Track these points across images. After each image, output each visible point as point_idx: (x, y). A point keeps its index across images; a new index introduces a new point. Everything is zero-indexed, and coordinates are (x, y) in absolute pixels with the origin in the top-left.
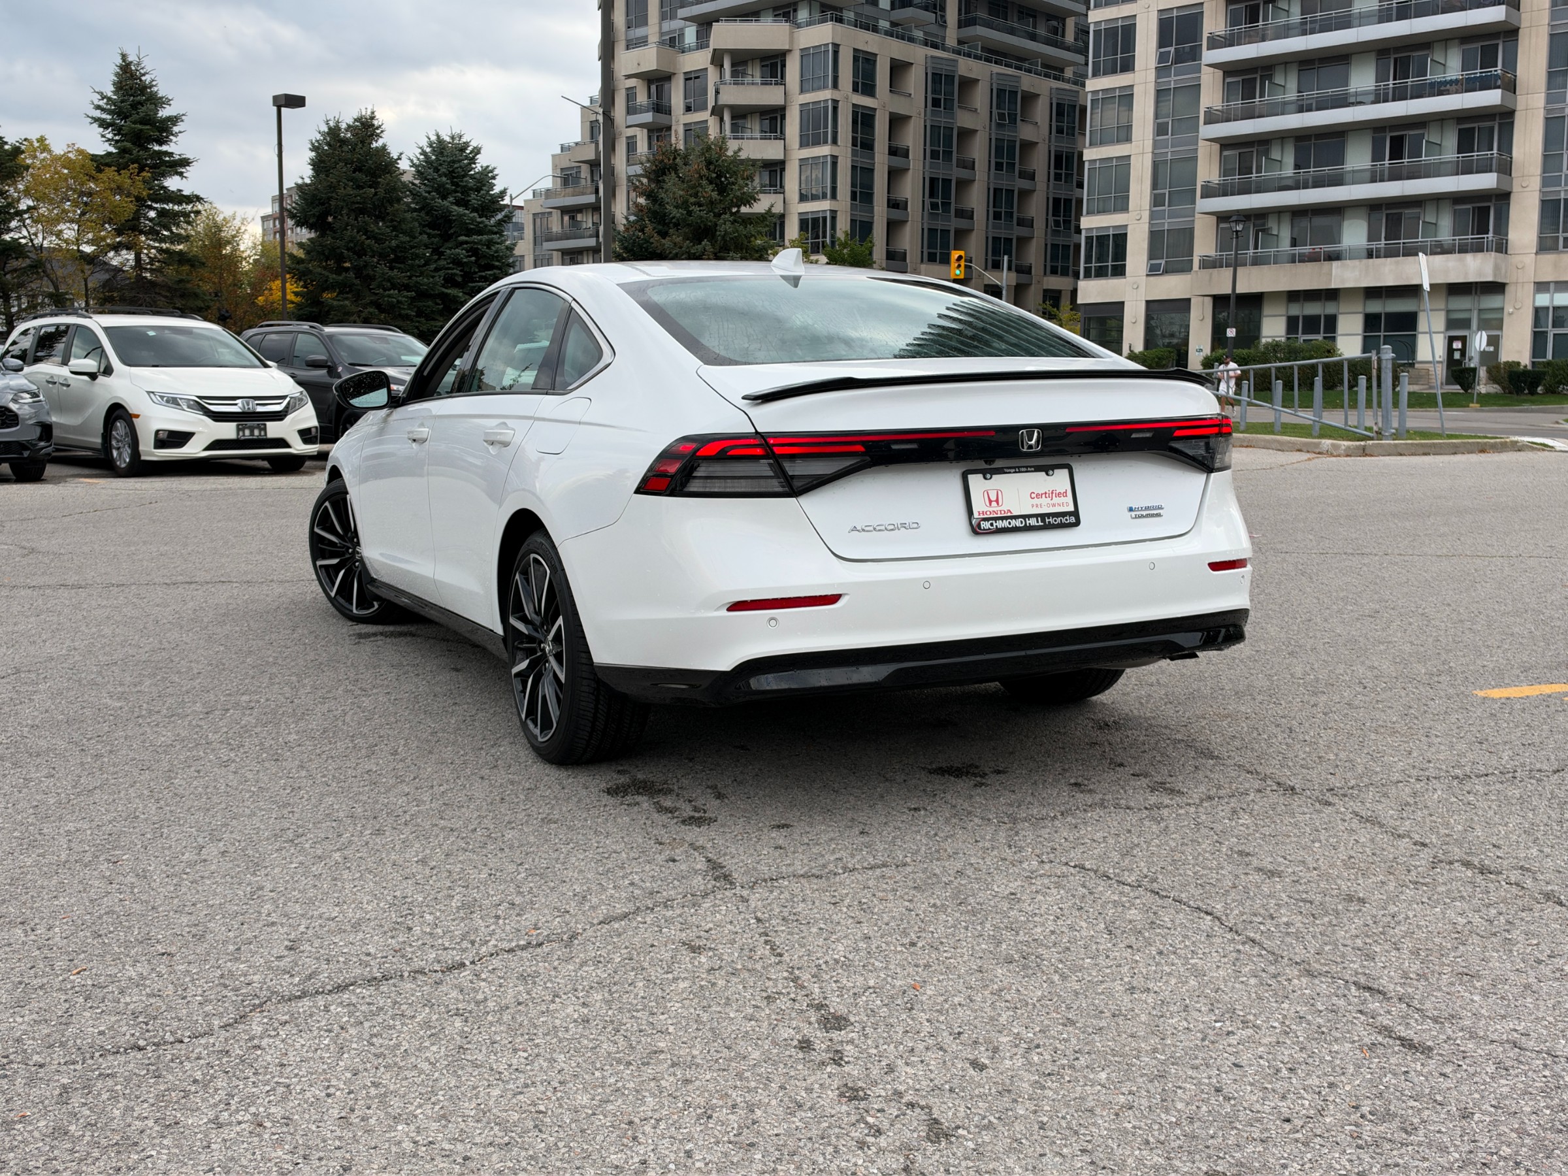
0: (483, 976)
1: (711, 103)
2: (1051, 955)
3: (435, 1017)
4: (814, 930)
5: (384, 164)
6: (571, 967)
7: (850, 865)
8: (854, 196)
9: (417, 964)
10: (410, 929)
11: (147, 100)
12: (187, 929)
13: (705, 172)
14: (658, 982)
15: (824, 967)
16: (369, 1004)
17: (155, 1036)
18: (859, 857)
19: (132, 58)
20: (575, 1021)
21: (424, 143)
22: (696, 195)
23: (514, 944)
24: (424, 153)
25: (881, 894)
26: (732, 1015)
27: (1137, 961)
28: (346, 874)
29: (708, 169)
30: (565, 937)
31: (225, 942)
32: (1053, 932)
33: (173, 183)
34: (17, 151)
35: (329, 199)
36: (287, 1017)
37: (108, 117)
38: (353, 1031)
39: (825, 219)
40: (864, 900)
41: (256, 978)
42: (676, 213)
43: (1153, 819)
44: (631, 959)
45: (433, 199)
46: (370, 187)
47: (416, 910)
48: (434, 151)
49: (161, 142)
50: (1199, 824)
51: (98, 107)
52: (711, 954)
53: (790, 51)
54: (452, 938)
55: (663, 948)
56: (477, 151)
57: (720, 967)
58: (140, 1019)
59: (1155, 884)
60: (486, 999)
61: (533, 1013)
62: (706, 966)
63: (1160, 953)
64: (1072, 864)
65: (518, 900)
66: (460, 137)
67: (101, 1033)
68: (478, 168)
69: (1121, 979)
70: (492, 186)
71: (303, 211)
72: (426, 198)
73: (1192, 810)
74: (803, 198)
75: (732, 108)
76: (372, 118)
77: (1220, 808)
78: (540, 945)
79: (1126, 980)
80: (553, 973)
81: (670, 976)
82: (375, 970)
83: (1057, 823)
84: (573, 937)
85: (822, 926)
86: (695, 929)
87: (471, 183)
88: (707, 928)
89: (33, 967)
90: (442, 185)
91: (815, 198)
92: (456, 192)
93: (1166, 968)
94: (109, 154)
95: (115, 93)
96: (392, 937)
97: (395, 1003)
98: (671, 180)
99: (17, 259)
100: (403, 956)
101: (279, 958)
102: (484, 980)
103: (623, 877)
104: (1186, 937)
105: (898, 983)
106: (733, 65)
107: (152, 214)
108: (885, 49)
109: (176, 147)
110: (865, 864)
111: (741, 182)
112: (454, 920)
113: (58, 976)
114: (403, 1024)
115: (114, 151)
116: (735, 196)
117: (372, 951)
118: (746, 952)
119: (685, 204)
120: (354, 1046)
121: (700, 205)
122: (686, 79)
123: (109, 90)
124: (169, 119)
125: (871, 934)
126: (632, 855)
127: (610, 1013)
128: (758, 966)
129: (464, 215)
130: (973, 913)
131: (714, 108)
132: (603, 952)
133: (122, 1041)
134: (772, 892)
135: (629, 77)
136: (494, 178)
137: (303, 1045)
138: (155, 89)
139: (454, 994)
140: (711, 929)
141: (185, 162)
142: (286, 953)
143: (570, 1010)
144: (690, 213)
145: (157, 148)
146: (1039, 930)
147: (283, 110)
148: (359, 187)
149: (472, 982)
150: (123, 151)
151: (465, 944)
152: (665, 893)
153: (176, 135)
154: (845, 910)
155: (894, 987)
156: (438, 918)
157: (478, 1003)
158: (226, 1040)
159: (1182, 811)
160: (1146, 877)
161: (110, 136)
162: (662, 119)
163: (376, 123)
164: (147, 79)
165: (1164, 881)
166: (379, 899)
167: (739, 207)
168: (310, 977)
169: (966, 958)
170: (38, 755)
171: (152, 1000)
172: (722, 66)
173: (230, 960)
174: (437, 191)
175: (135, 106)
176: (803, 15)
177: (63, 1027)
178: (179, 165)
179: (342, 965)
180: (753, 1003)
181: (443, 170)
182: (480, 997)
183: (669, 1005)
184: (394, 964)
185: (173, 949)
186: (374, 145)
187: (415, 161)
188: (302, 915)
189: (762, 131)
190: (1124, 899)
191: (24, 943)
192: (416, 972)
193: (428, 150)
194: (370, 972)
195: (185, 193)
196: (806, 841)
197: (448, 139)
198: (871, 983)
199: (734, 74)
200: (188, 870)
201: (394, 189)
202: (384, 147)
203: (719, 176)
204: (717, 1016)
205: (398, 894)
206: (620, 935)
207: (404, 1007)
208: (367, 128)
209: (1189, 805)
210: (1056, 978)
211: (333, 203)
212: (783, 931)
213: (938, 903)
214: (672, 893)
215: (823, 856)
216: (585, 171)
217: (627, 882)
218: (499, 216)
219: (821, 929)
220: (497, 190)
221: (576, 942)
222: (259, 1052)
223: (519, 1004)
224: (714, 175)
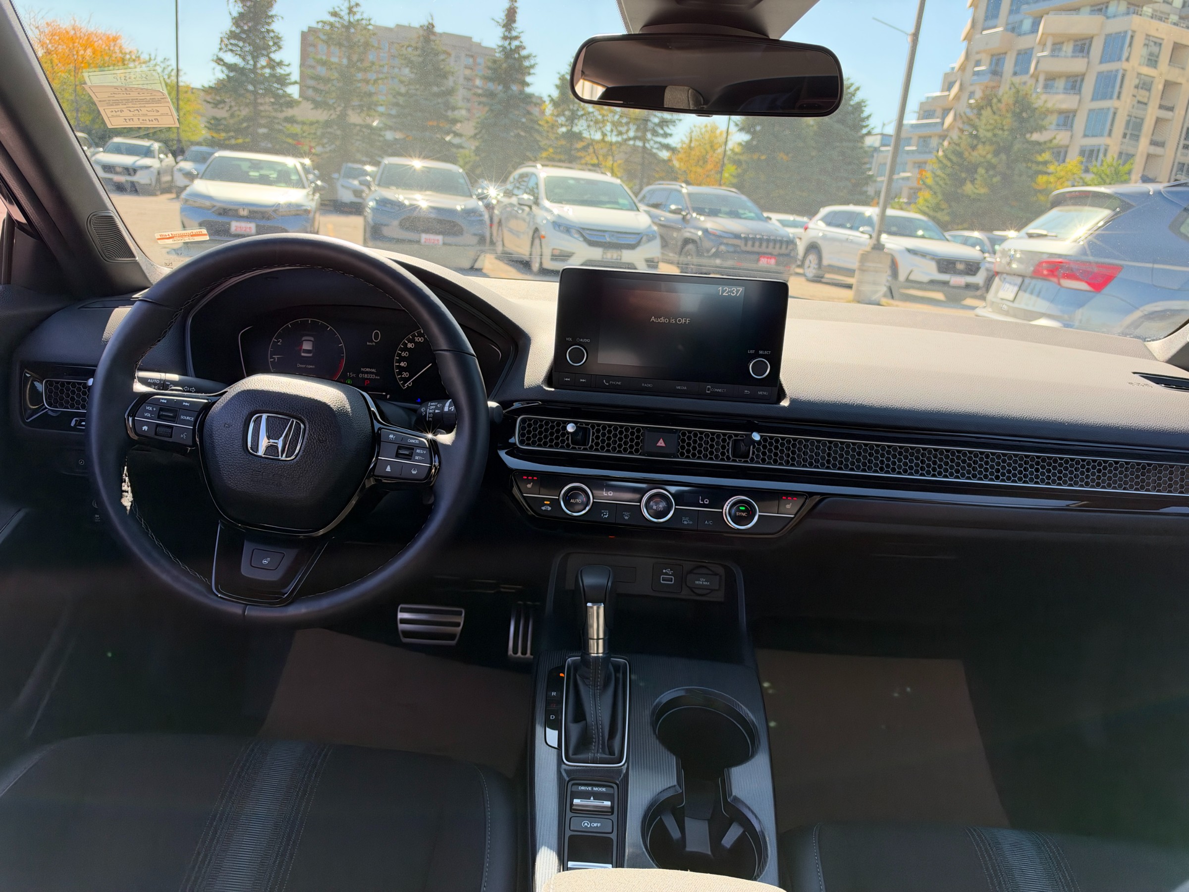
1: (1032, 70)
8: (1125, 135)
13: (1012, 108)
29: (1014, 105)
39: (1099, 150)
53: (1097, 35)
56: (858, 89)
70: (862, 112)
74: (1086, 135)
75: (1047, 73)
87: (850, 108)
91: (1095, 135)
98: (987, 113)
106: (1053, 44)
107: (656, 121)
108: (1171, 35)
119: (993, 130)
121: (1003, 130)
122: (1018, 54)
131: (1033, 73)
136: (865, 106)
144: (995, 135)
172: (1045, 45)
189: (1065, 89)
199: (1053, 50)
203: (1022, 112)
218: (864, 131)
220: (865, 114)
224: (1018, 110)
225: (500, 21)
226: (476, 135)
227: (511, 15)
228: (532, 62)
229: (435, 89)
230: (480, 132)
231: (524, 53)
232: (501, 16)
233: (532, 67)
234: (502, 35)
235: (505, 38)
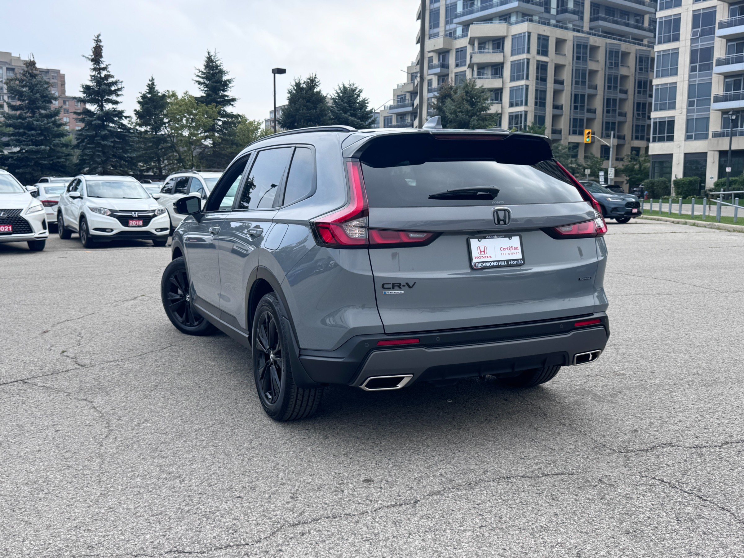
0: (377, 520)
1: (468, 62)
2: (649, 531)
3: (357, 541)
4: (530, 508)
5: (319, 99)
6: (416, 519)
7: (545, 473)
8: (536, 104)
9: (348, 511)
10: (343, 491)
11: (219, 72)
12: (248, 484)
13: (465, 97)
14: (457, 531)
15: (536, 529)
16: (328, 531)
17: (237, 541)
18: (550, 468)
19: (212, 53)
20: (420, 549)
21: (337, 88)
22: (460, 108)
23: (389, 504)
24: (337, 93)
25: (562, 490)
26: (493, 553)
27: (692, 537)
28: (314, 459)
29: (466, 95)
30: (412, 502)
31: (264, 493)
32: (649, 518)
33: (229, 109)
34: (164, 96)
35: (296, 115)
36: (292, 535)
37: (202, 80)
38: (321, 545)
39: (521, 115)
40: (554, 493)
41: (278, 513)
42: (451, 116)
43: (698, 454)
44: (443, 517)
45: (341, 114)
46: (314, 109)
47: (345, 481)
48: (341, 92)
49: (224, 91)
50: (721, 458)
51: (198, 76)
52: (481, 517)
53: (506, 36)
54: (362, 498)
55: (458, 513)
56: (361, 91)
57: (486, 525)
58: (230, 531)
59: (700, 493)
60: (379, 533)
61: (401, 542)
62: (479, 525)
63: (704, 533)
64: (657, 478)
65: (390, 479)
66: (353, 85)
67: (214, 537)
68: (361, 99)
69: (685, 547)
70: (366, 107)
71: (284, 120)
72: (337, 113)
73: (718, 449)
74: (511, 105)
75: (478, 64)
76: (315, 78)
77: (732, 449)
78: (401, 505)
79: (687, 547)
80: (408, 521)
81: (462, 528)
82: (329, 513)
83: (648, 454)
84: (416, 502)
85: (534, 506)
86: (472, 503)
87: (358, 106)
88: (478, 503)
89: (184, 500)
90: (345, 107)
91: (517, 105)
92: (351, 110)
93: (707, 542)
94: (202, 97)
95: (205, 69)
96: (336, 495)
97: (339, 531)
98: (448, 101)
99: (163, 143)
100: (341, 506)
101: (288, 503)
102: (377, 522)
103: (437, 471)
104: (717, 524)
105: (573, 542)
106: (479, 44)
107: (220, 123)
108: (553, 33)
109: (230, 93)
110: (553, 472)
111: (482, 101)
112: (362, 488)
113: (195, 506)
114: (343, 543)
115: (204, 95)
116: (480, 109)
117: (327, 502)
118: (498, 519)
119: (455, 112)
120: (322, 553)
121: (462, 112)
122: (457, 52)
123: (202, 68)
124: (228, 80)
125: (558, 513)
126: (440, 458)
127: (436, 546)
128: (504, 527)
129: (354, 121)
130: (609, 504)
131: (469, 65)
132: (430, 512)
133: (223, 542)
134: (508, 485)
135: (430, 52)
136: (368, 103)
137: (300, 551)
138: (221, 67)
139: (364, 529)
140: (480, 504)
141: (234, 100)
142: (290, 500)
143: (417, 543)
144: (457, 116)
145: (221, 93)
146: (642, 516)
147: (276, 75)
148: (308, 109)
149: (372, 523)
150: (208, 95)
151: (368, 502)
152: (457, 481)
153: (230, 88)
154: (544, 498)
155: (570, 543)
156: (355, 486)
157: (375, 535)
158: (267, 545)
159: (712, 450)
160: (695, 488)
161: (203, 88)
162: (445, 70)
163: (316, 80)
164: (218, 63)
165: (705, 491)
166: (329, 474)
167: (480, 112)
168: (301, 514)
169: (605, 530)
170: (181, 389)
171: (235, 522)
172: (474, 45)
173: (267, 502)
174: (342, 110)
175: (213, 75)
176: (513, 19)
177: (198, 533)
178: (231, 101)
179: (314, 509)
180: (503, 547)
181: (345, 100)
182: (376, 531)
183: (463, 544)
184: (338, 510)
185: (242, 495)
186: (315, 90)
187: (333, 97)
188: (296, 480)
189: (492, 75)
190: (685, 500)
191: (180, 488)
192: (347, 515)
193: (339, 91)
194: (327, 513)
195: (234, 113)
196: (523, 457)
197: (348, 86)
198: (559, 541)
199: (480, 48)
200: (247, 453)
201: (324, 110)
202: (320, 91)
203: (471, 99)
204: (486, 552)
205: (337, 471)
206: (437, 503)
207: (343, 534)
208: (312, 83)
209: (716, 446)
210: (651, 544)
211: (297, 117)
212: (515, 508)
213: (591, 497)
214: (460, 481)
215: (532, 466)
216: (408, 97)
217: (439, 474)
218: (370, 121)
219: (533, 508)
220: (369, 109)
221: (417, 505)
222: (281, 553)
223: (394, 537)
224: (469, 98)
225: (90, 57)
226: (79, 143)
227: (98, 53)
228: (120, 86)
229: (43, 112)
230: (83, 141)
231: (110, 80)
232: (90, 53)
233: (119, 89)
234: (92, 67)
235: (94, 69)
